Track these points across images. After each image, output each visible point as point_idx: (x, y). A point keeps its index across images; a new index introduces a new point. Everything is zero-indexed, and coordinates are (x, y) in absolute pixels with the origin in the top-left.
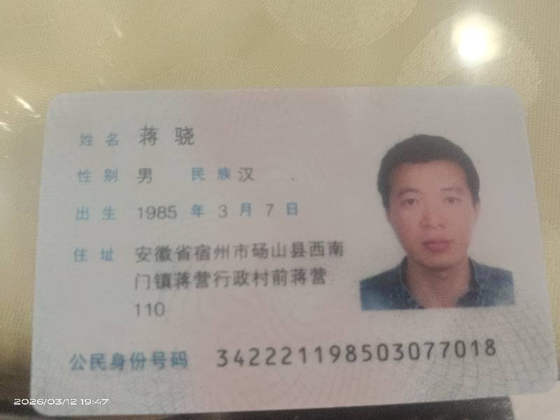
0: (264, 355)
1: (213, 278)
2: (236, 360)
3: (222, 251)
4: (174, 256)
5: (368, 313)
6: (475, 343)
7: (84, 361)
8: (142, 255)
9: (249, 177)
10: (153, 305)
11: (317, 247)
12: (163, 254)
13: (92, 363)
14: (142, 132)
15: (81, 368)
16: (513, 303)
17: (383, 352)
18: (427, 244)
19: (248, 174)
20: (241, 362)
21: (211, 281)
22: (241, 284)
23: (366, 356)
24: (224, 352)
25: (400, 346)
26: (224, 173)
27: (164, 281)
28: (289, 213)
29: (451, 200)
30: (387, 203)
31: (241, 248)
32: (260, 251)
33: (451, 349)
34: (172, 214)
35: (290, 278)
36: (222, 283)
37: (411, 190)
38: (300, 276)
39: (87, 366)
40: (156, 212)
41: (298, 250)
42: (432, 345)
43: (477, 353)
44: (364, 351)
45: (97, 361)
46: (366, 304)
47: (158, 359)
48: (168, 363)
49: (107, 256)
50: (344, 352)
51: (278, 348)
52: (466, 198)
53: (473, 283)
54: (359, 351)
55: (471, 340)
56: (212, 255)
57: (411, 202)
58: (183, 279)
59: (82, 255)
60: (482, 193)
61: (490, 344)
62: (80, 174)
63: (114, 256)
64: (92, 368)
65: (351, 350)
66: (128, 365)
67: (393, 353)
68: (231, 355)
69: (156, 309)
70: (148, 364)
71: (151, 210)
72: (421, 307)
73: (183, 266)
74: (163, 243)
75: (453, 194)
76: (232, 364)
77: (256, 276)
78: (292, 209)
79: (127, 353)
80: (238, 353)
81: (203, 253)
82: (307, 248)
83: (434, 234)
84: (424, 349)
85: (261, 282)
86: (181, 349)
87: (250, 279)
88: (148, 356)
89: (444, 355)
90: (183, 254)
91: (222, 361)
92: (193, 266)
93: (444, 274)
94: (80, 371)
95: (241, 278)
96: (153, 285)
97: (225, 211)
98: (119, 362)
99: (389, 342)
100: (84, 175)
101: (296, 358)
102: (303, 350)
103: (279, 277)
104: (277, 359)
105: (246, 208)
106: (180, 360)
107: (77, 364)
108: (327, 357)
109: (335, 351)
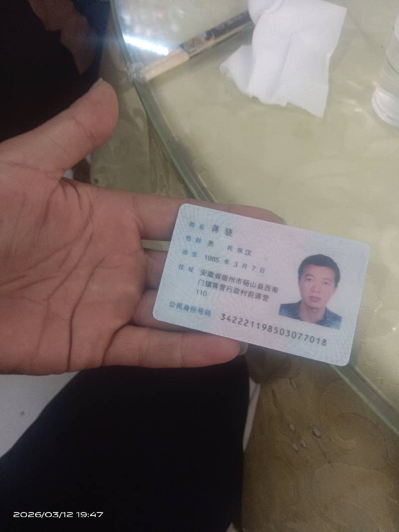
0: (238, 320)
1: (226, 288)
2: (228, 319)
3: (232, 279)
4: (214, 276)
5: (280, 316)
6: (319, 339)
7: (175, 304)
8: (203, 273)
9: (249, 254)
10: (203, 292)
11: (268, 287)
12: (211, 274)
13: (177, 306)
14: (213, 227)
15: (173, 307)
16: (339, 329)
17: (282, 332)
18: (311, 297)
19: (249, 253)
20: (230, 320)
21: (225, 289)
22: (236, 293)
23: (276, 331)
24: (224, 315)
25: (289, 331)
26: (240, 250)
27: (209, 284)
28: (261, 272)
29: (326, 283)
30: (300, 278)
31: (239, 280)
32: (246, 283)
33: (308, 339)
34: (217, 261)
35: (255, 296)
36: (229, 290)
37: (311, 275)
38: (258, 296)
39: (175, 306)
40: (212, 259)
41: (260, 287)
42: (301, 334)
43: (318, 343)
44: (275, 329)
45: (179, 306)
46: (281, 313)
47: (201, 311)
48: (204, 313)
49: (191, 270)
50: (268, 328)
51: (244, 319)
52: (333, 284)
53: (325, 317)
54: (273, 329)
55: (317, 337)
56: (228, 280)
57: (310, 280)
58: (216, 286)
59: (182, 267)
60: (339, 284)
61: (325, 341)
62: (187, 237)
63: (193, 270)
64: (177, 308)
65: (270, 328)
66: (189, 310)
67: (286, 333)
68: (226, 317)
69: (204, 293)
70: (197, 311)
71: (210, 257)
72: (301, 320)
73: (217, 281)
74: (212, 270)
75: (327, 281)
76: (226, 320)
77: (242, 292)
78: (262, 270)
79: (190, 305)
80: (229, 317)
81: (225, 278)
82: (264, 287)
83: (314, 294)
84: (298, 335)
85: (243, 294)
86: (209, 309)
87: (240, 292)
88: (197, 309)
89: (305, 340)
90: (218, 276)
91: (223, 318)
92: (220, 282)
93: (314, 310)
94: (172, 308)
95: (236, 291)
96: (205, 284)
97: (237, 265)
98: (187, 308)
99: (285, 328)
100: (188, 238)
101: (249, 324)
102: (253, 323)
103: (251, 294)
104: (242, 323)
105: (245, 266)
106: (208, 313)
107: (172, 305)
108: (261, 327)
109: (264, 326)
